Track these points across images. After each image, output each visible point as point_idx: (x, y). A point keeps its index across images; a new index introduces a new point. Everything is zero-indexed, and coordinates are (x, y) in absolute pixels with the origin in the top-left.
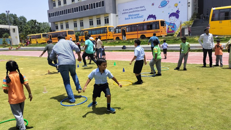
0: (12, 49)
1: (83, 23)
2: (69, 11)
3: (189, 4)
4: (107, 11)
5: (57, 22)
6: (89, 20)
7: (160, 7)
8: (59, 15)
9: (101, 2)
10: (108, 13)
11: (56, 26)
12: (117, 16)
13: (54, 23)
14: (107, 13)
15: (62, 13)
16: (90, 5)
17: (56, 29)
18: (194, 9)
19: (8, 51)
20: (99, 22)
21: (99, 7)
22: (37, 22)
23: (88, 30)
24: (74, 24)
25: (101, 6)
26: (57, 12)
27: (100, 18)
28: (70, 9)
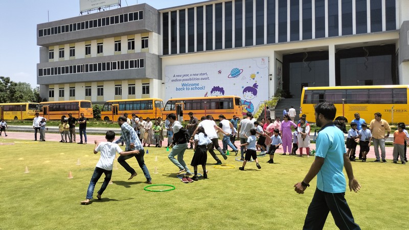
1: (102, 89)
2: (80, 69)
3: (270, 76)
4: (148, 76)
5: (54, 84)
6: (114, 85)
7: (230, 76)
8: (59, 73)
9: (138, 60)
10: (149, 79)
11: (50, 91)
12: (163, 83)
13: (47, 86)
14: (147, 78)
15: (65, 70)
16: (119, 62)
17: (50, 96)
18: (278, 84)
20: (132, 91)
21: (134, 68)
22: (11, 82)
23: (119, 102)
24: (86, 90)
25: (138, 67)
26: (56, 69)
27: (135, 84)
28: (82, 66)
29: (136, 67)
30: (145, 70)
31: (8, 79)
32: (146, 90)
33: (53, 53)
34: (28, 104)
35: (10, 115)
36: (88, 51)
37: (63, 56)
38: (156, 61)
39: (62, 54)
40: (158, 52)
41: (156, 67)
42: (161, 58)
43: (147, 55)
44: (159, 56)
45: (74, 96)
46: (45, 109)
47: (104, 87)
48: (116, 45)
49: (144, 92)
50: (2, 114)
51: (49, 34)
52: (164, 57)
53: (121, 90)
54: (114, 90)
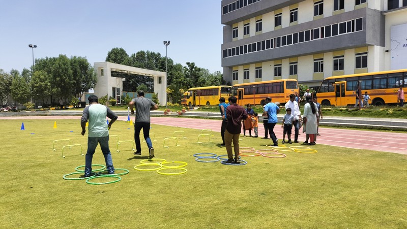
0: (169, 114)
1: (296, 67)
2: (269, 44)
5: (237, 66)
6: (313, 60)
8: (245, 52)
9: (353, 21)
11: (234, 74)
12: (388, 51)
13: (231, 68)
15: (252, 47)
16: (322, 29)
17: (234, 79)
19: (162, 116)
20: (339, 65)
21: (346, 33)
22: (196, 67)
23: (346, 78)
24: (276, 69)
25: (353, 31)
26: (242, 47)
27: (343, 56)
28: (272, 40)
29: (349, 31)
30: (364, 33)
31: (193, 64)
32: (362, 62)
33: (237, 31)
34: (220, 87)
35: (202, 100)
36: (278, 21)
37: (248, 33)
38: (377, 19)
39: (247, 31)
41: (378, 28)
43: (368, 12)
44: (382, 12)
45: (260, 76)
46: (240, 92)
47: (298, 64)
48: (316, 8)
49: (358, 66)
50: (194, 99)
51: (234, 9)
52: (390, 12)
53: (322, 65)
54: (312, 67)
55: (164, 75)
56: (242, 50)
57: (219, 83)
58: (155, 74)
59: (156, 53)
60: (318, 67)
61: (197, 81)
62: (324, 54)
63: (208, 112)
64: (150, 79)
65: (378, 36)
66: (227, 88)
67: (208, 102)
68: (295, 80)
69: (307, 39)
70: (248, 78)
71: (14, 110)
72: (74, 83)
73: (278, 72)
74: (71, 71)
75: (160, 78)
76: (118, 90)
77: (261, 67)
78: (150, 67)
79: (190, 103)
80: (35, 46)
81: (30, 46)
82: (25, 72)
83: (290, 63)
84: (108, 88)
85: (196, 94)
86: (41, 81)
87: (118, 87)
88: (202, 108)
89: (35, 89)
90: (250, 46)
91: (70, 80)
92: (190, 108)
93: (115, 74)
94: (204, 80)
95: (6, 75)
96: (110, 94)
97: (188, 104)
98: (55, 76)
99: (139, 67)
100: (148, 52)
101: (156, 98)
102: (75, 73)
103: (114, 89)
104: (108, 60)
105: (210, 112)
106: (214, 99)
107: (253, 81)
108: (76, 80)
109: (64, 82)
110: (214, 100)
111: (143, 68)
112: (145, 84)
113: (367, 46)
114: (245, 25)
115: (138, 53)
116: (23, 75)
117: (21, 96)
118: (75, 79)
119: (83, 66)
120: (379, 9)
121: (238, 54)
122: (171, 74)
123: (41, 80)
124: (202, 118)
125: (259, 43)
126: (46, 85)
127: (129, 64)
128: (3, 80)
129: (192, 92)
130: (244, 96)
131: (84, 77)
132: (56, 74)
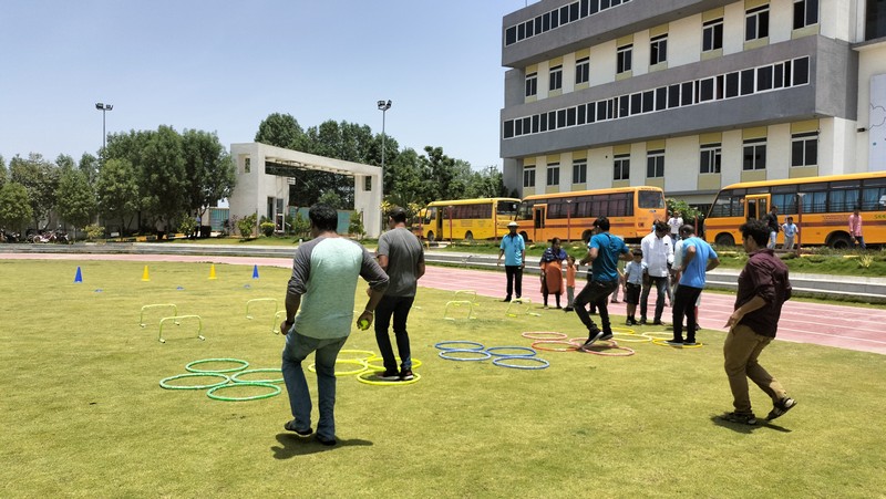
1: (661, 160)
2: (604, 110)
5: (534, 155)
6: (698, 146)
8: (552, 127)
9: (788, 64)
10: (821, 117)
11: (526, 172)
12: (863, 130)
13: (520, 160)
15: (568, 117)
16: (720, 79)
17: (526, 185)
20: (755, 158)
21: (773, 89)
22: (445, 158)
23: (770, 187)
24: (617, 165)
25: (787, 84)
26: (544, 116)
27: (765, 140)
28: (610, 102)
29: (778, 84)
30: (812, 90)
31: (439, 150)
32: (805, 153)
33: (535, 81)
34: (496, 200)
35: (457, 228)
36: (624, 62)
37: (559, 86)
38: (842, 60)
39: (556, 81)
40: (850, 31)
41: (842, 80)
42: (858, 53)
43: (820, 44)
44: (851, 45)
45: (583, 180)
46: (538, 212)
47: (666, 155)
48: (707, 33)
49: (796, 161)
50: (440, 225)
51: (530, 34)
52: (870, 46)
53: (719, 157)
54: (696, 161)
55: (376, 172)
56: (544, 121)
57: (495, 193)
58: (357, 169)
59: (361, 126)
60: (711, 162)
61: (446, 187)
62: (724, 133)
63: (468, 255)
64: (348, 181)
65: (843, 97)
66: (511, 204)
67: (469, 233)
68: (659, 189)
69: (687, 100)
70: (557, 182)
71: (61, 240)
72: (187, 187)
73: (622, 172)
74: (181, 162)
75: (368, 179)
76: (280, 202)
77: (585, 160)
78: (348, 157)
79: (430, 233)
80: (109, 108)
81: (99, 107)
82: (86, 161)
83: (649, 153)
84: (259, 199)
85: (443, 214)
86: (119, 181)
87: (280, 197)
88: (456, 244)
89: (105, 197)
90: (562, 114)
91: (180, 179)
92: (431, 245)
93: (273, 168)
94: (462, 185)
95: (48, 167)
96: (263, 211)
97: (425, 236)
98: (148, 171)
99: (325, 154)
100: (344, 124)
101: (358, 222)
102: (191, 167)
103: (270, 200)
104: (259, 139)
105: (473, 255)
106: (482, 226)
107: (566, 189)
108: (191, 179)
109: (167, 183)
110: (482, 229)
111: (333, 157)
112: (337, 192)
113: (817, 117)
114: (551, 69)
115: (324, 125)
116: (81, 166)
117: (78, 211)
118: (189, 178)
119: (207, 150)
120: (846, 38)
121: (535, 130)
122: (391, 171)
123: (120, 179)
124: (456, 266)
125: (582, 108)
126: (129, 189)
127: (304, 149)
128: (40, 176)
129: (435, 210)
130: (548, 222)
131: (208, 174)
132: (151, 166)
